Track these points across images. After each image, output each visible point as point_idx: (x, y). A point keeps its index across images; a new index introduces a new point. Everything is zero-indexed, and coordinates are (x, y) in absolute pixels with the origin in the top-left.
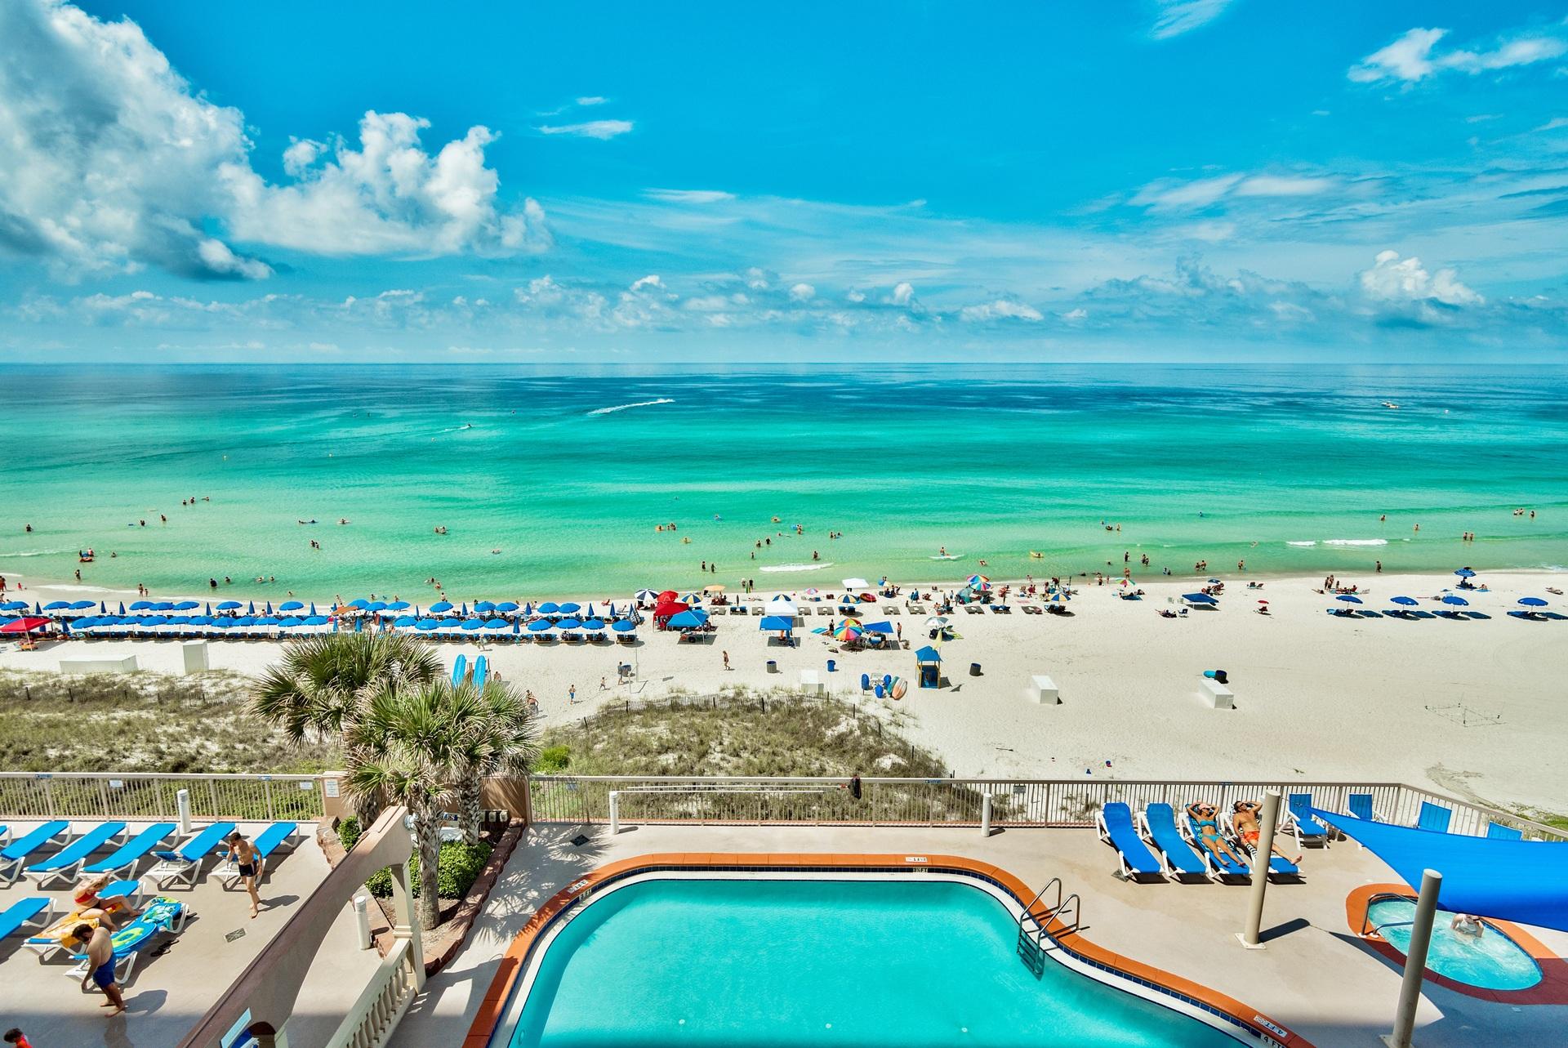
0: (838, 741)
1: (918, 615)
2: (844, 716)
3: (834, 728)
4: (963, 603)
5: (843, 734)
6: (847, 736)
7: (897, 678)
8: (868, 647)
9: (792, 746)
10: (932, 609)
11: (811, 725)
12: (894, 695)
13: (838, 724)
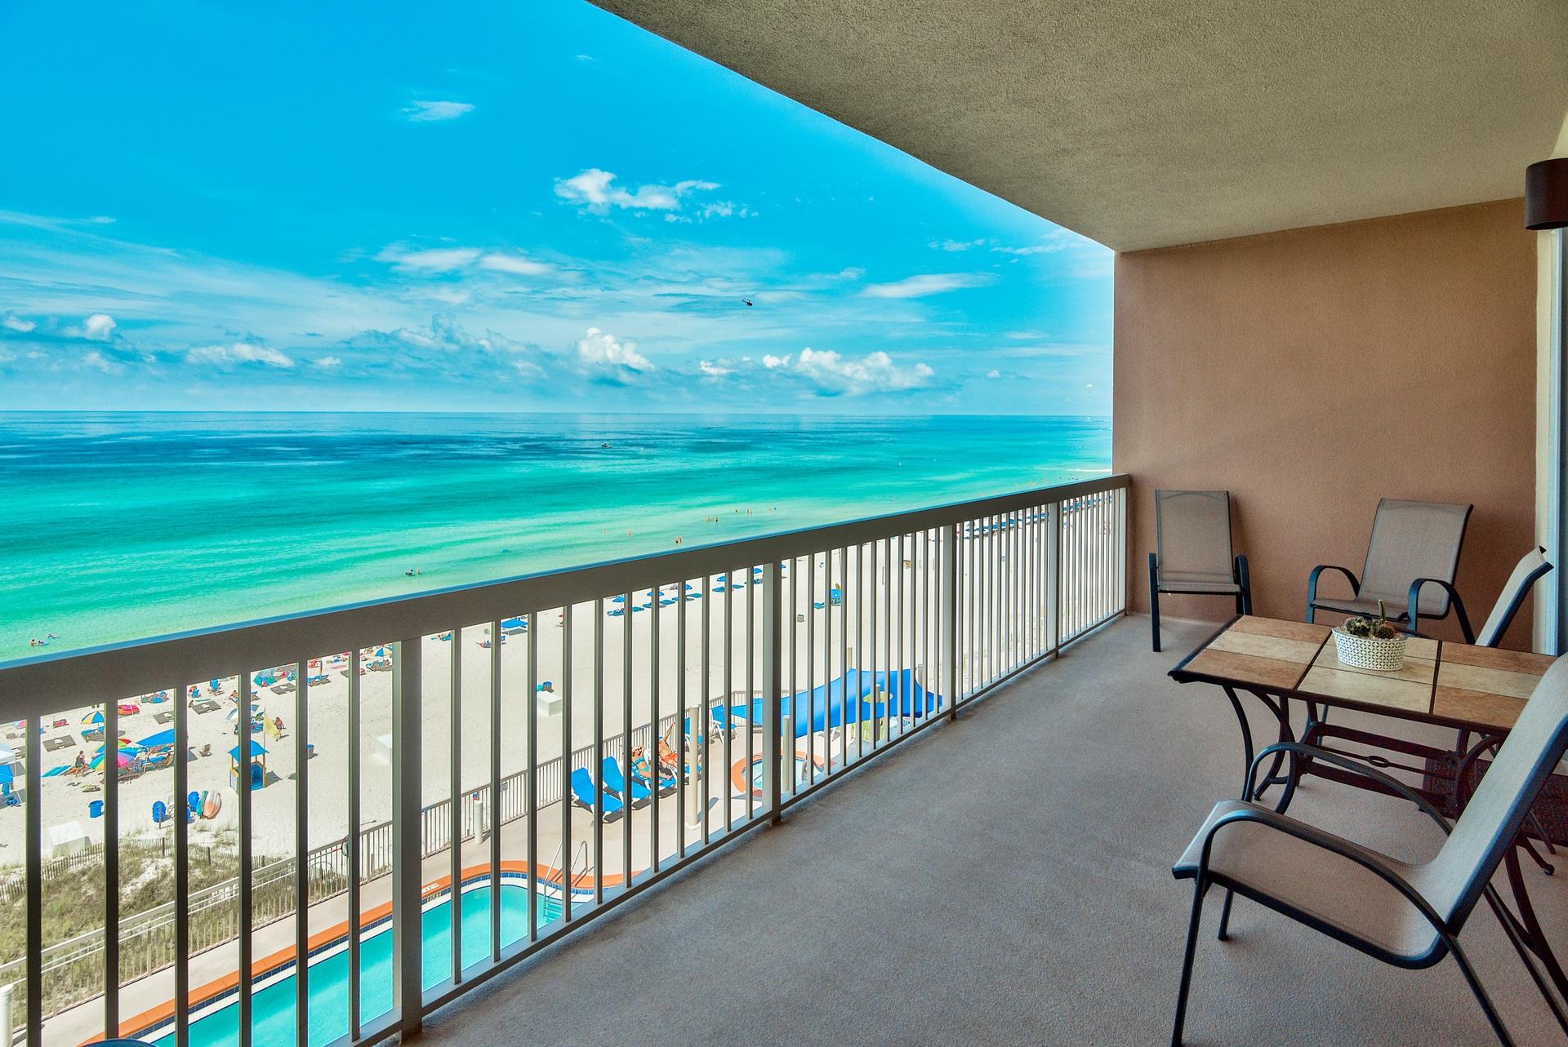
0: (148, 893)
1: (210, 714)
2: (149, 861)
3: (134, 880)
4: (266, 685)
5: (152, 883)
6: (159, 882)
7: (206, 793)
8: (149, 769)
9: (70, 930)
10: (228, 701)
11: (90, 892)
12: (207, 813)
13: (138, 874)
